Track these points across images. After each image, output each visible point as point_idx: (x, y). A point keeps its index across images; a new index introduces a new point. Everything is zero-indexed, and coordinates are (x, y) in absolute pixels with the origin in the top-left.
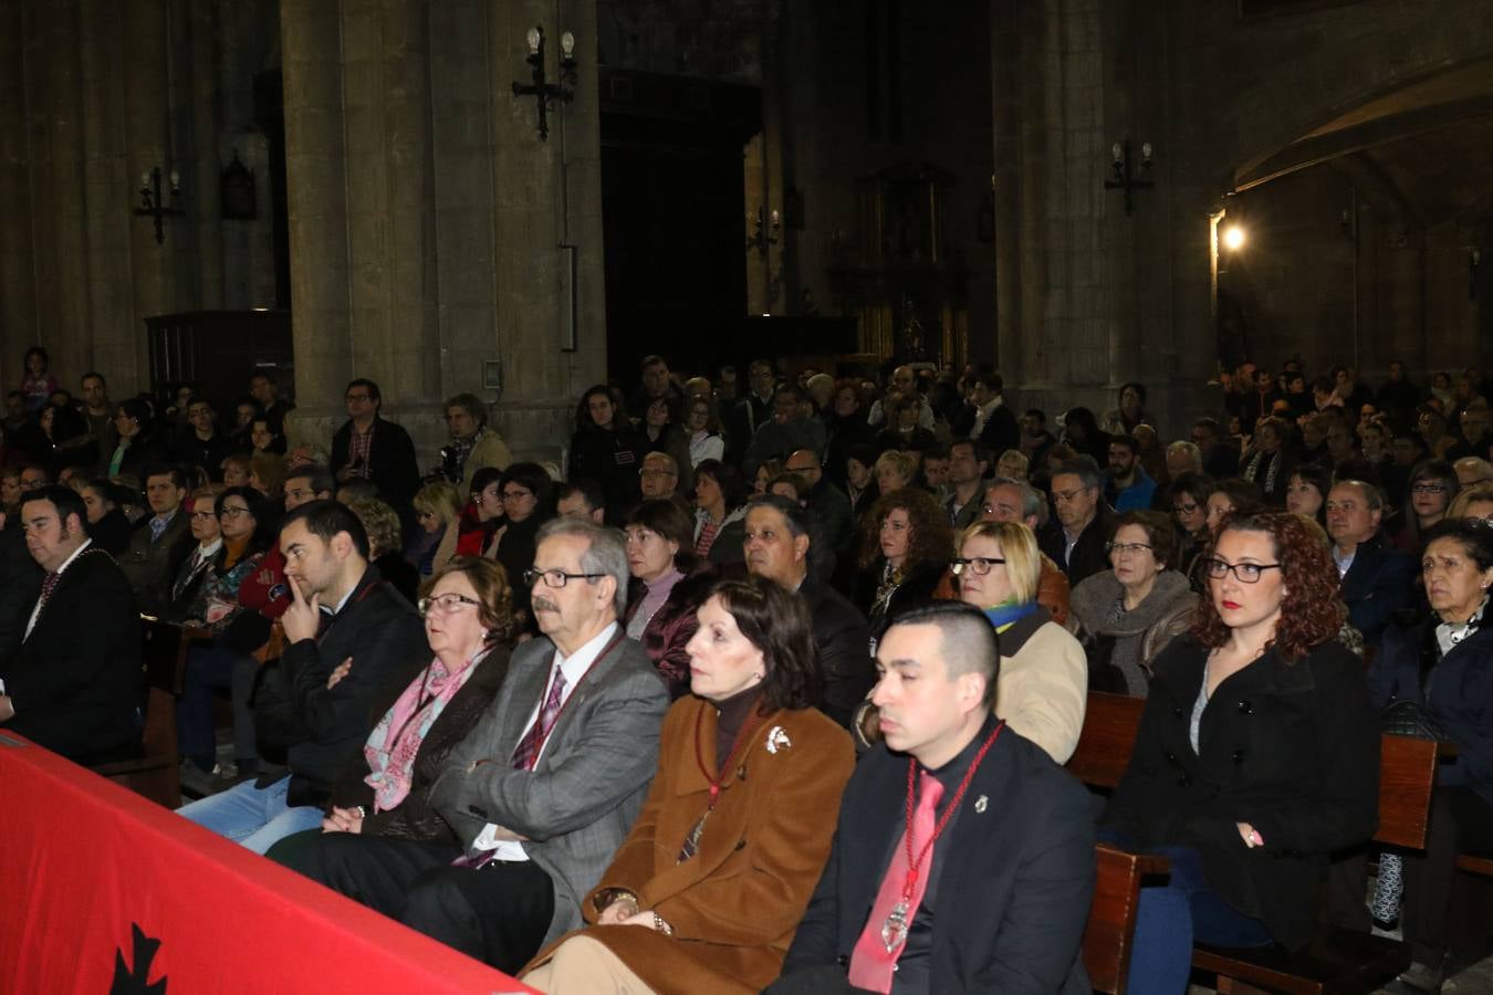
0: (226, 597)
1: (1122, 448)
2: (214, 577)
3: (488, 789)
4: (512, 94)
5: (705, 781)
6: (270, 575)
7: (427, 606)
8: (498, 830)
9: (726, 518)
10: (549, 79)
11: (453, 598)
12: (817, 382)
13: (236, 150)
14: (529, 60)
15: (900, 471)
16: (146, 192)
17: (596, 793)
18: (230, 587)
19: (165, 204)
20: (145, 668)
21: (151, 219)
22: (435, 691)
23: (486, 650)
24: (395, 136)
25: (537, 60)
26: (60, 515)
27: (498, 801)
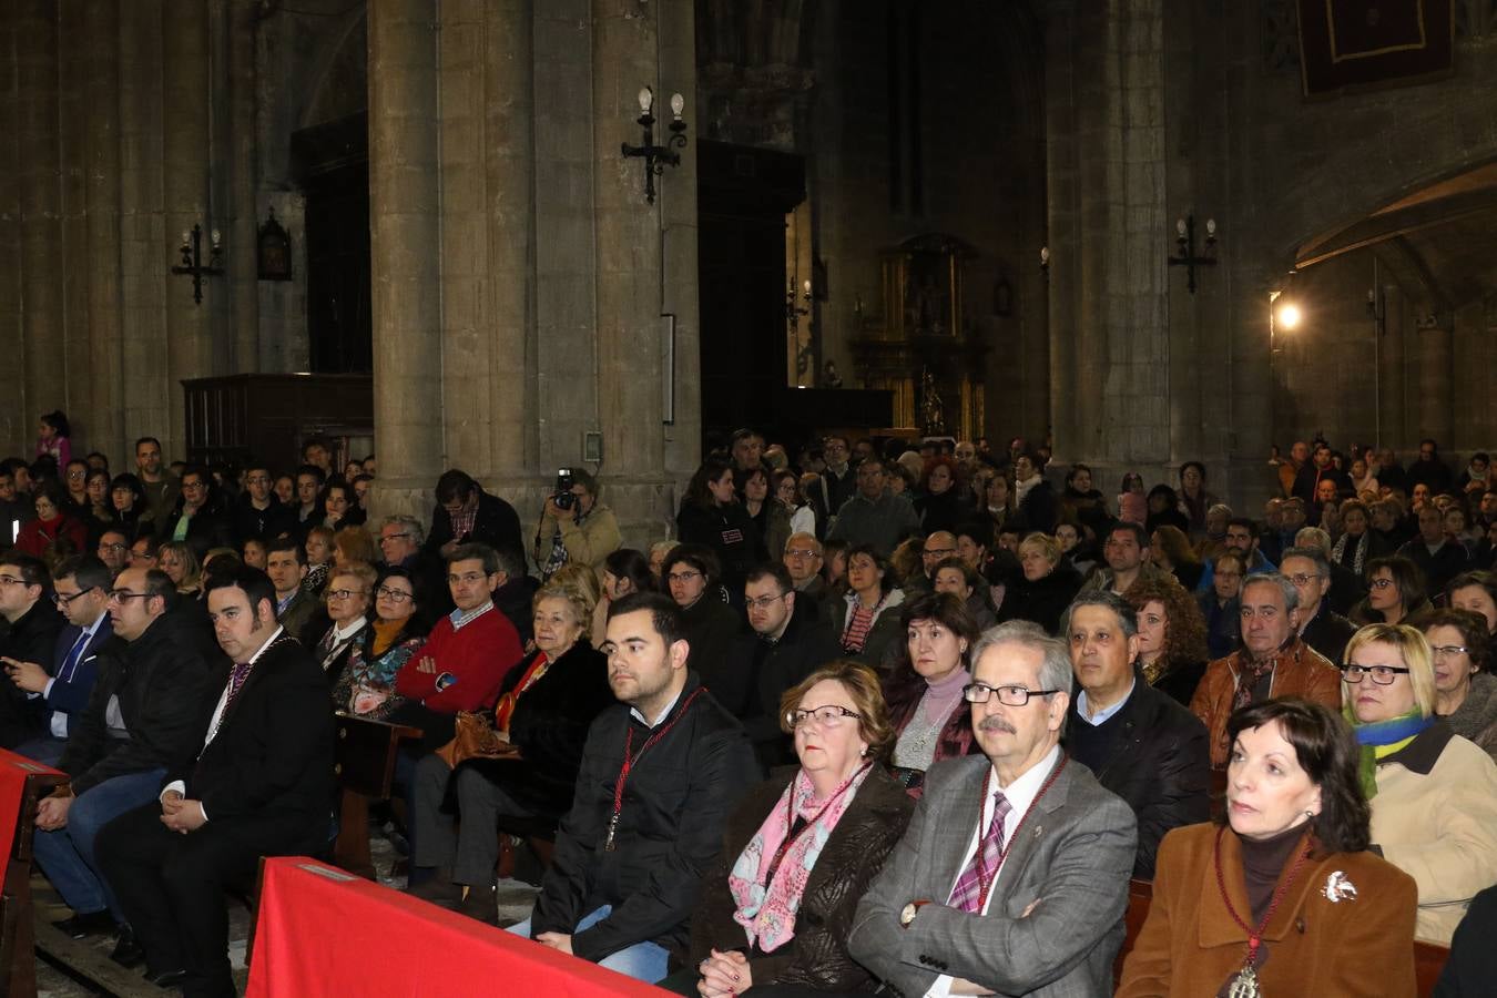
0: (378, 685)
1: (1240, 530)
2: (363, 663)
3: (950, 937)
4: (619, 156)
5: (1241, 930)
6: (430, 662)
7: (796, 719)
8: (954, 982)
9: (880, 602)
10: (656, 142)
11: (832, 711)
12: (907, 459)
13: (272, 209)
14: (640, 121)
15: (1046, 554)
16: (186, 250)
17: (1078, 939)
18: (383, 674)
19: (204, 263)
20: (338, 769)
21: (189, 278)
22: (809, 814)
23: (867, 766)
24: (499, 197)
25: (646, 121)
26: (251, 602)
27: (965, 951)
